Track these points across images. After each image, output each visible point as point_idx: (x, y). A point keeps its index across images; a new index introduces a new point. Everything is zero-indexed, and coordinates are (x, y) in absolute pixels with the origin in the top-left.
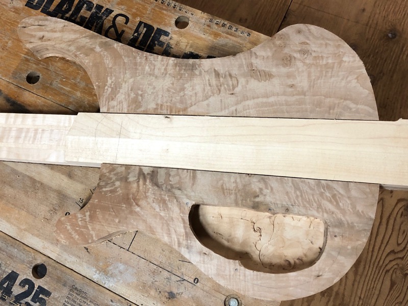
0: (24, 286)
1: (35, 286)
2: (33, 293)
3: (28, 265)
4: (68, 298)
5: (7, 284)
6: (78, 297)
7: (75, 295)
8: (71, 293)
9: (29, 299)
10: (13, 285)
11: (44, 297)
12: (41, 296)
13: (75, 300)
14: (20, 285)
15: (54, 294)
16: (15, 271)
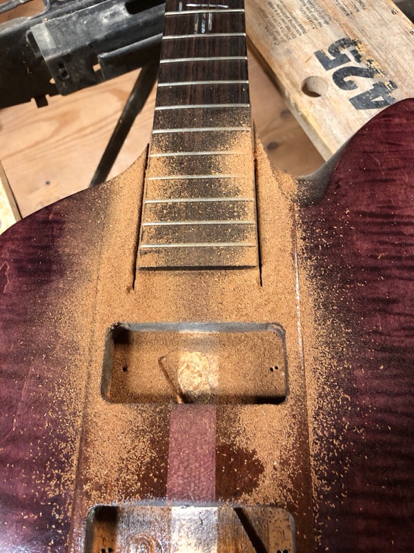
0: (351, 82)
1: (333, 73)
2: (342, 66)
3: (327, 102)
4: (294, 37)
5: (377, 99)
6: (280, 30)
7: (282, 35)
8: (285, 38)
9: (353, 63)
10: (368, 92)
11: (328, 54)
12: (332, 58)
13: (286, 29)
14: (355, 87)
15: (310, 50)
16: (353, 108)
